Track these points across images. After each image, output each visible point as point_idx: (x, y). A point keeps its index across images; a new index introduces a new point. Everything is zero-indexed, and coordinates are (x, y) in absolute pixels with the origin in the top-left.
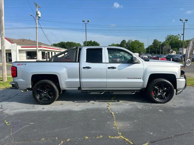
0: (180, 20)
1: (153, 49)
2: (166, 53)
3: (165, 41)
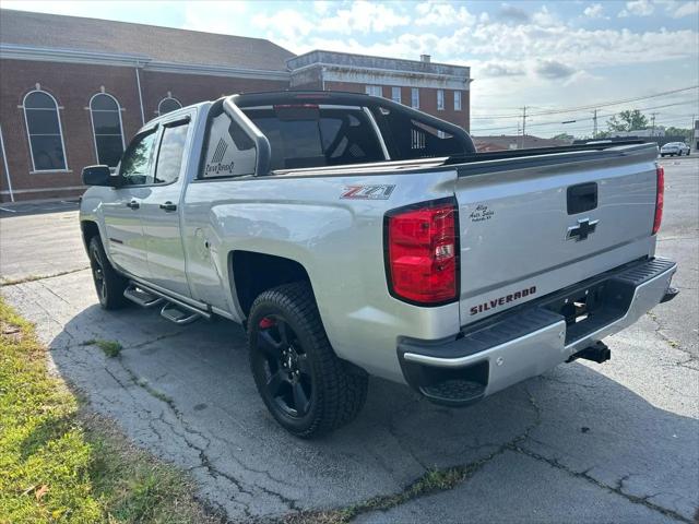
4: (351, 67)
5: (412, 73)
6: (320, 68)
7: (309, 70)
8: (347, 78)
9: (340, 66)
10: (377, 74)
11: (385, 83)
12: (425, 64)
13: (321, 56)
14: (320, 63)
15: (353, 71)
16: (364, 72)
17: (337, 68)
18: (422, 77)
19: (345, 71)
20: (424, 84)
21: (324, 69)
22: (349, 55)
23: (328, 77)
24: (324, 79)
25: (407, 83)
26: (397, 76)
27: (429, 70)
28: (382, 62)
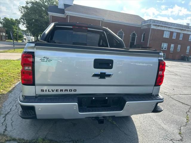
4: (161, 25)
5: (182, 28)
6: (151, 24)
7: (147, 25)
8: (159, 28)
9: (157, 24)
10: (169, 28)
11: (172, 31)
12: (187, 26)
13: (152, 21)
14: (151, 23)
15: (161, 26)
16: (165, 27)
17: (156, 25)
18: (185, 30)
19: (159, 26)
20: (185, 32)
21: (152, 25)
22: (161, 21)
23: (153, 27)
24: (151, 28)
25: (179, 31)
26: (176, 29)
27: (188, 28)
28: (172, 24)
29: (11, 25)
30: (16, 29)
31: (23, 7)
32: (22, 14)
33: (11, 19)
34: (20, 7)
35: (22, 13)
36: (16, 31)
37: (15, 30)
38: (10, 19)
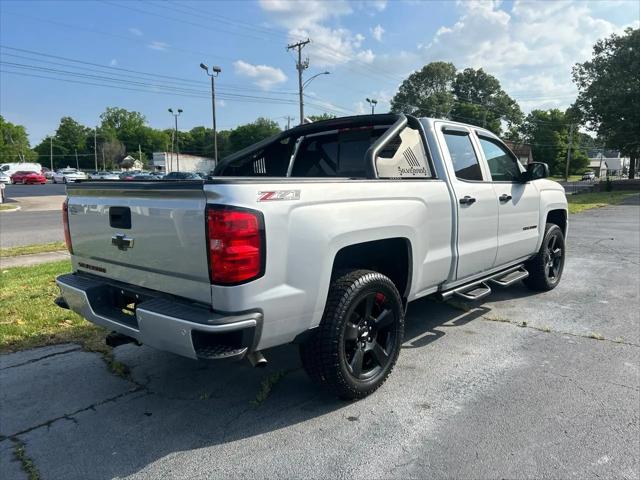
0: (202, 66)
1: (61, 152)
2: (114, 165)
3: (100, 126)
29: (551, 131)
30: (567, 142)
31: (587, 65)
32: (583, 89)
33: (554, 113)
34: (577, 67)
35: (583, 84)
36: (567, 146)
37: (561, 143)
38: (549, 113)
